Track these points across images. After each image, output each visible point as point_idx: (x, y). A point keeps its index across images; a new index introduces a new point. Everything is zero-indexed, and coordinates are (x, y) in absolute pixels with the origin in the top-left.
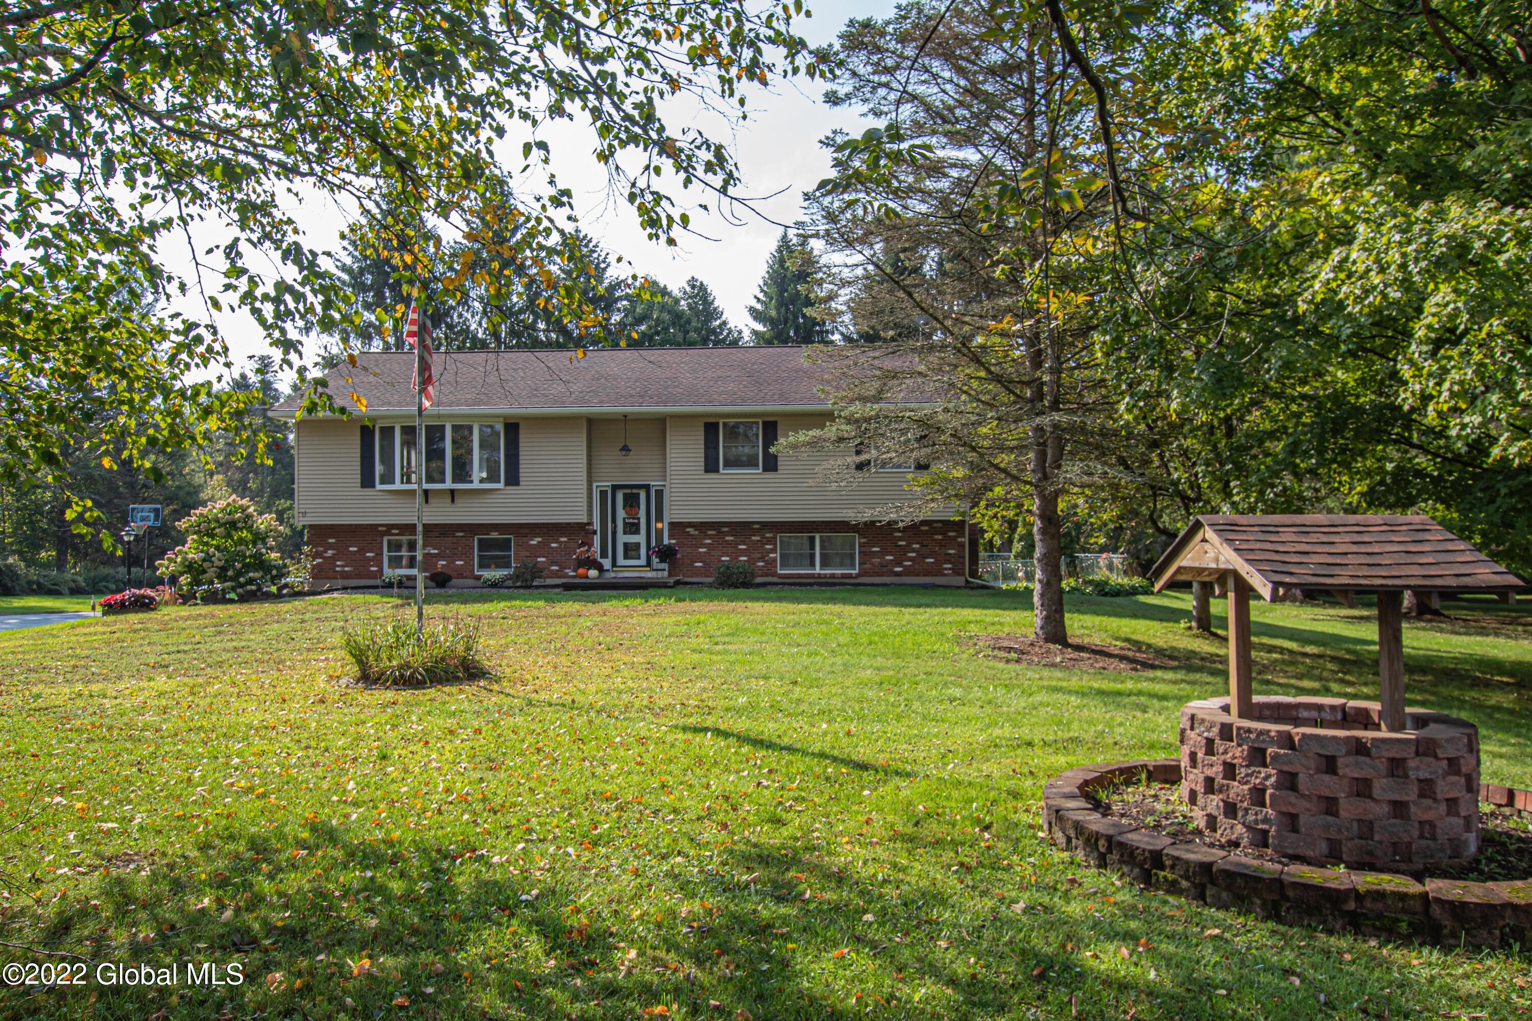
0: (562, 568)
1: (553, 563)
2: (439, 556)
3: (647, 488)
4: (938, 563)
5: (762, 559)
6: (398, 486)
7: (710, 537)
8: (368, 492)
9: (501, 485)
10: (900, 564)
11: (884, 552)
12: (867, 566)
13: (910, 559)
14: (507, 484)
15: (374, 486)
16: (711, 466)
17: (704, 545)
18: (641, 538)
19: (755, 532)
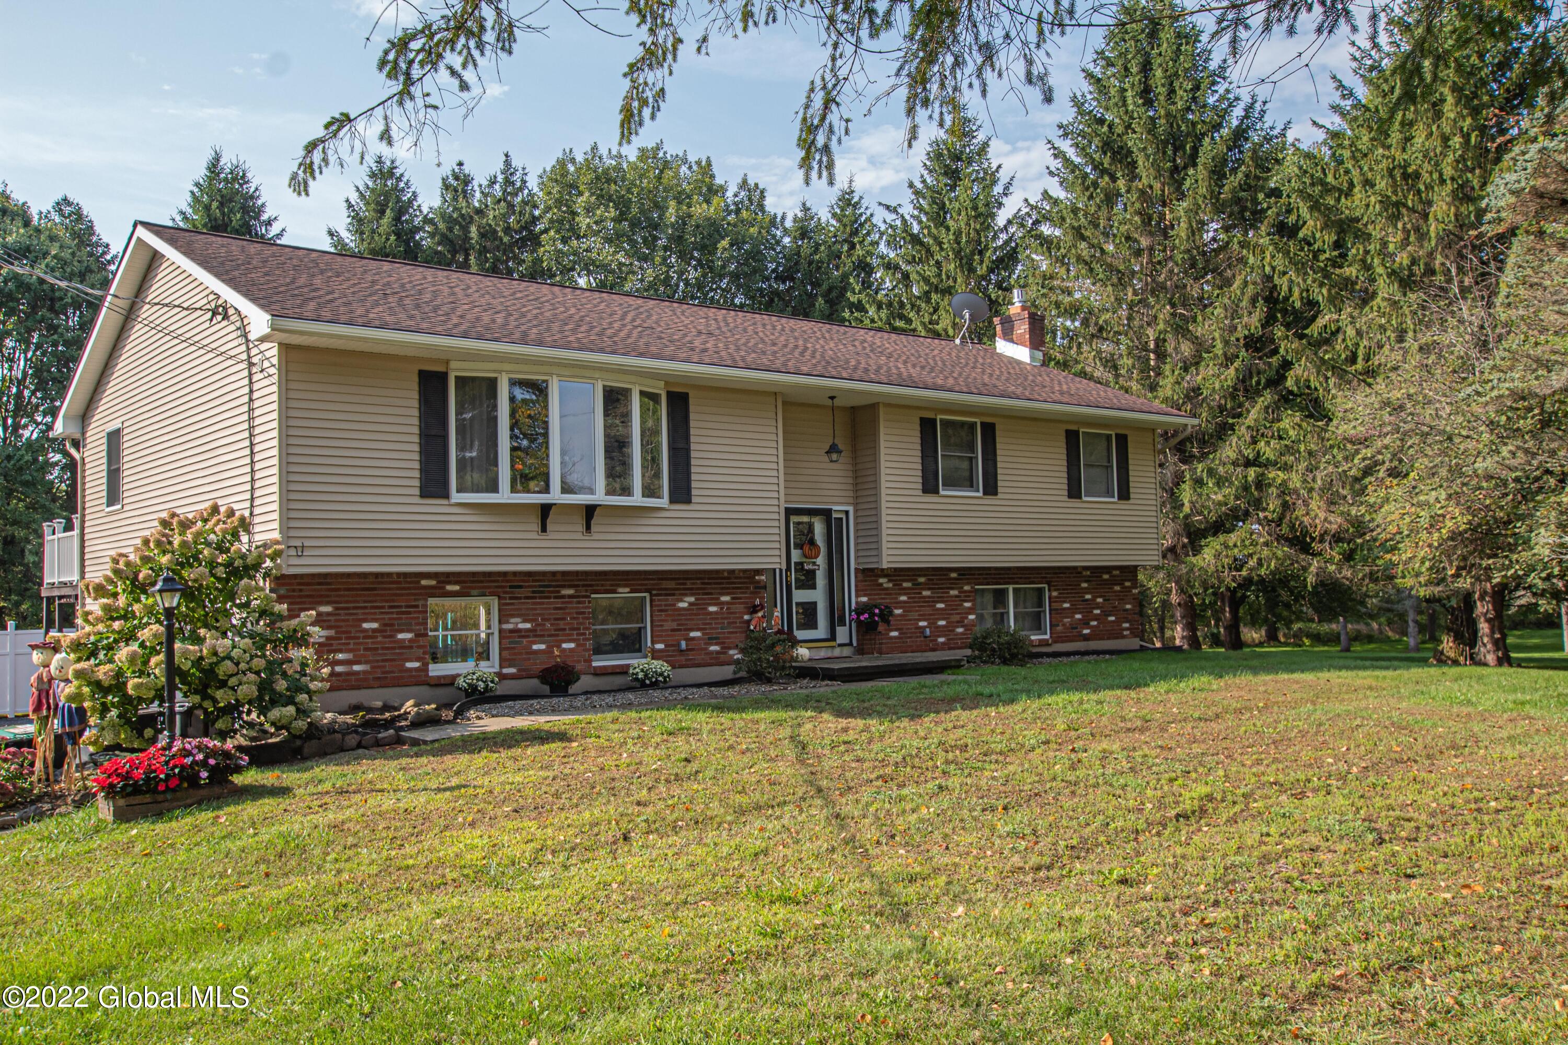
0: (725, 648)
1: (712, 640)
2: (534, 634)
3: (826, 514)
4: (1118, 622)
5: (960, 623)
6: (505, 495)
7: (905, 591)
8: (435, 506)
9: (664, 502)
10: (1086, 624)
11: (1073, 610)
12: (1060, 628)
13: (1096, 618)
14: (673, 501)
15: (447, 496)
16: (930, 487)
17: (900, 605)
18: (818, 595)
19: (954, 584)
